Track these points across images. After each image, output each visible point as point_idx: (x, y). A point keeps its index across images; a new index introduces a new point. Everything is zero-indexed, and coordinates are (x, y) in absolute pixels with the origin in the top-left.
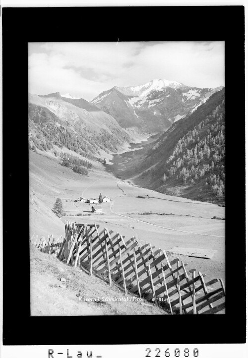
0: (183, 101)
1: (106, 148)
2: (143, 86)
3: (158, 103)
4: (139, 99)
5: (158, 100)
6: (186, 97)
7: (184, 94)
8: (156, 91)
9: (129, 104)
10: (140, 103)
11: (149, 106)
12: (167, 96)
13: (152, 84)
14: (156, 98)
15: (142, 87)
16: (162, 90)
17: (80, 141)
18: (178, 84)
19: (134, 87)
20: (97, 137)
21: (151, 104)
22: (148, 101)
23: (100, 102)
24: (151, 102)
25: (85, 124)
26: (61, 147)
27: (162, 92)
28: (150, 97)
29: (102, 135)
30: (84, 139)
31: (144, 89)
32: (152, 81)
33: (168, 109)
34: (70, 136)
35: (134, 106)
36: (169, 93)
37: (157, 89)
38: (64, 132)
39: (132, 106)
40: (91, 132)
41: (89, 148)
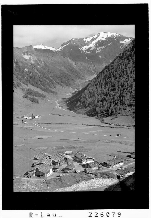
0: (120, 47)
1: (62, 84)
2: (93, 37)
3: (103, 49)
4: (90, 47)
5: (103, 48)
6: (123, 44)
7: (121, 42)
8: (101, 41)
9: (82, 50)
10: (90, 50)
11: (97, 52)
12: (109, 44)
13: (99, 35)
14: (101, 46)
15: (91, 38)
16: (106, 40)
17: (41, 80)
18: (117, 35)
19: (86, 38)
20: (56, 76)
21: (98, 50)
22: (95, 48)
23: (62, 50)
24: (98, 49)
25: (48, 67)
26: (27, 85)
27: (106, 41)
28: (97, 45)
29: (60, 75)
30: (45, 79)
31: (93, 40)
32: (99, 33)
33: (109, 53)
34: (34, 77)
35: (86, 52)
36: (111, 42)
37: (102, 39)
38: (31, 75)
39: (85, 52)
40: (52, 73)
41: (48, 85)
